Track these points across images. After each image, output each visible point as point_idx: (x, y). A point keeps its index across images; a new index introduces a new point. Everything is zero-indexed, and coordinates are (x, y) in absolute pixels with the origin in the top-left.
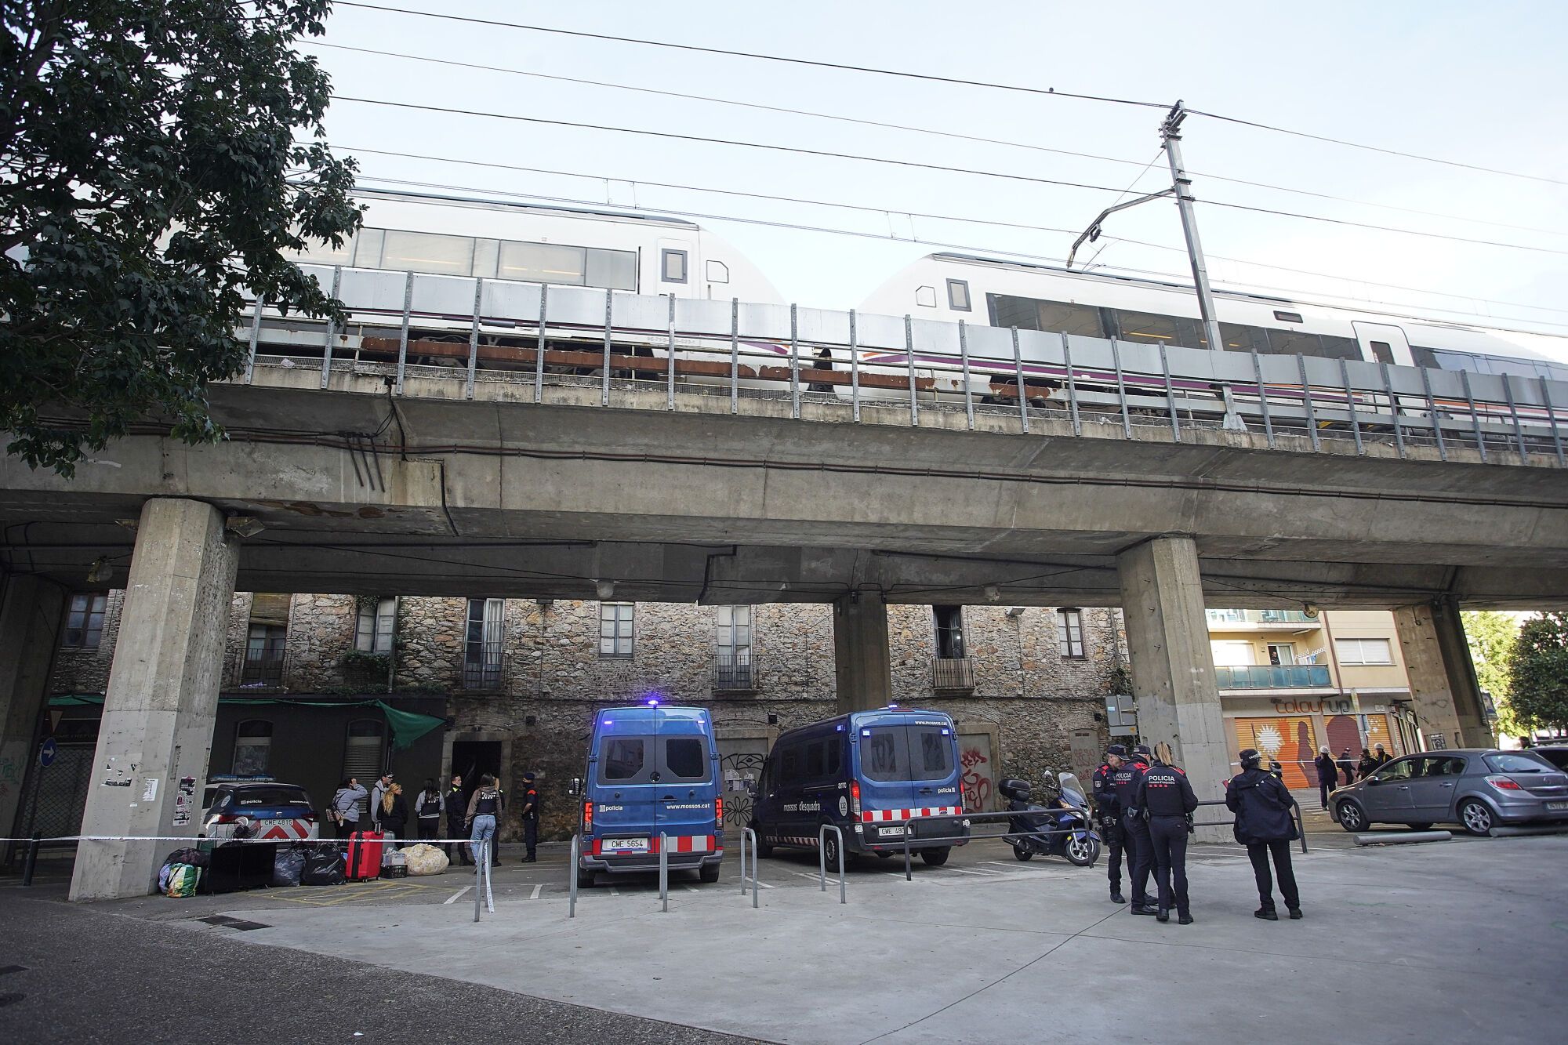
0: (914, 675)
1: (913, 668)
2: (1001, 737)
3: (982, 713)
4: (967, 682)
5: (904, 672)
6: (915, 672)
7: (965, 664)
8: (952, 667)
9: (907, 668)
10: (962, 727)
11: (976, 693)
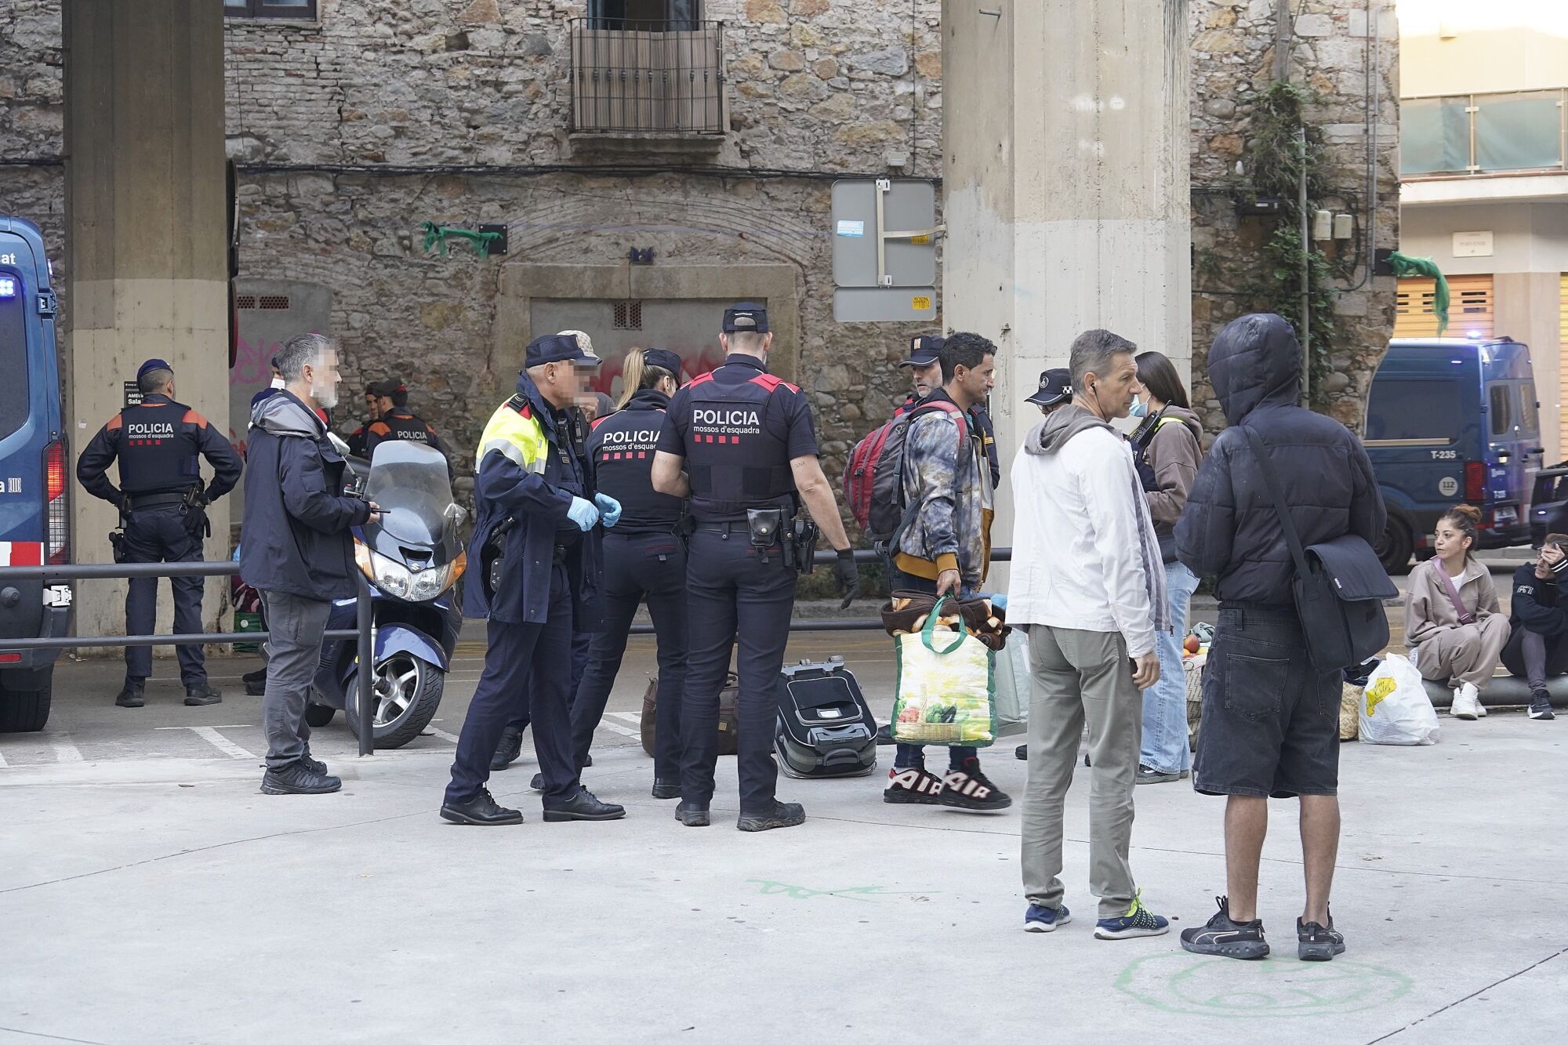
0: (498, 85)
1: (495, 61)
2: (810, 314)
3: (745, 226)
4: (697, 117)
5: (461, 75)
6: (506, 75)
7: (691, 49)
8: (643, 62)
9: (472, 61)
10: (668, 277)
11: (729, 157)
